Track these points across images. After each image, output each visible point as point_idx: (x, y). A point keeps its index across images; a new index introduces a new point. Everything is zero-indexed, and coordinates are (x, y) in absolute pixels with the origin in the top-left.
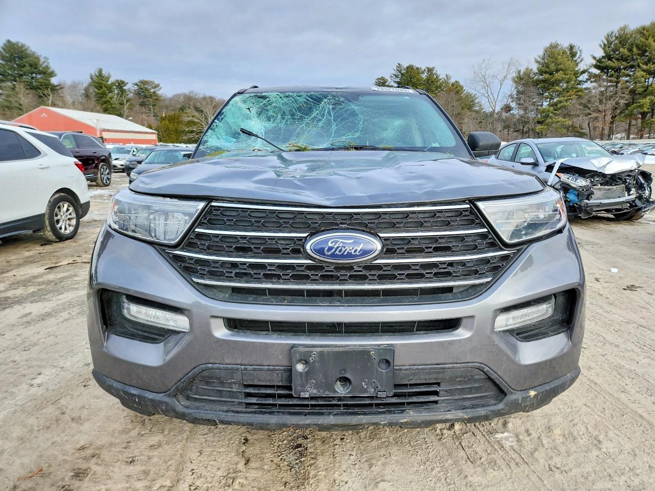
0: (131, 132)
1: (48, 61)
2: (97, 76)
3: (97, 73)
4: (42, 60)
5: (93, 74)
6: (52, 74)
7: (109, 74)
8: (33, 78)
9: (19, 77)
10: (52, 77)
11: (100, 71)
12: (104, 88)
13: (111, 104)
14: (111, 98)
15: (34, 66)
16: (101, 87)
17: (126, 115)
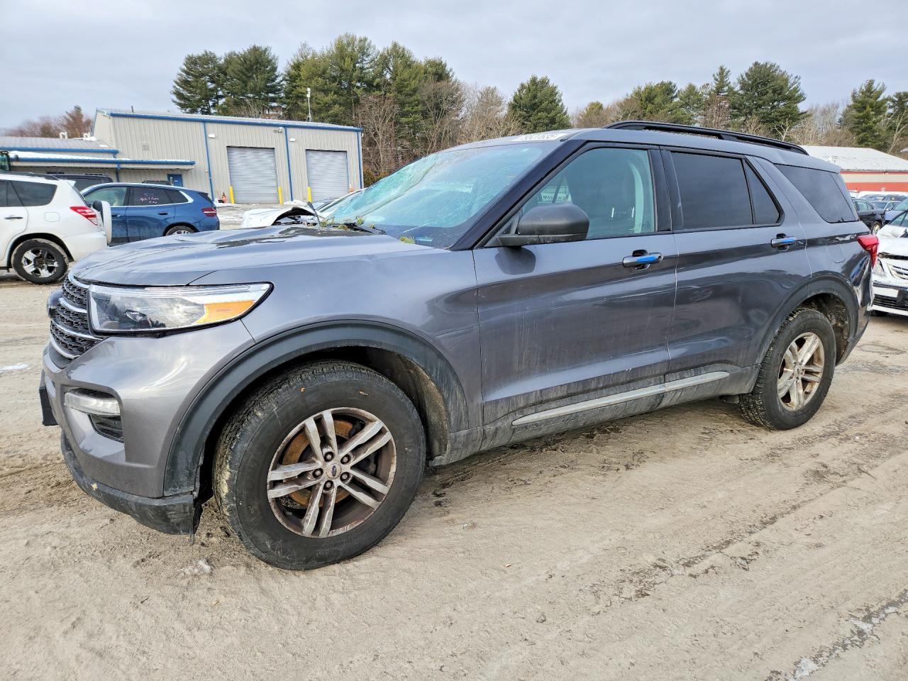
0: (885, 172)
1: (799, 81)
2: (863, 93)
3: (863, 88)
4: (791, 80)
5: (858, 90)
6: (800, 98)
7: (884, 86)
8: (773, 107)
9: (756, 108)
10: (799, 102)
11: (869, 84)
12: (869, 109)
13: (874, 132)
14: (875, 123)
15: (778, 92)
16: (865, 108)
17: (893, 145)
